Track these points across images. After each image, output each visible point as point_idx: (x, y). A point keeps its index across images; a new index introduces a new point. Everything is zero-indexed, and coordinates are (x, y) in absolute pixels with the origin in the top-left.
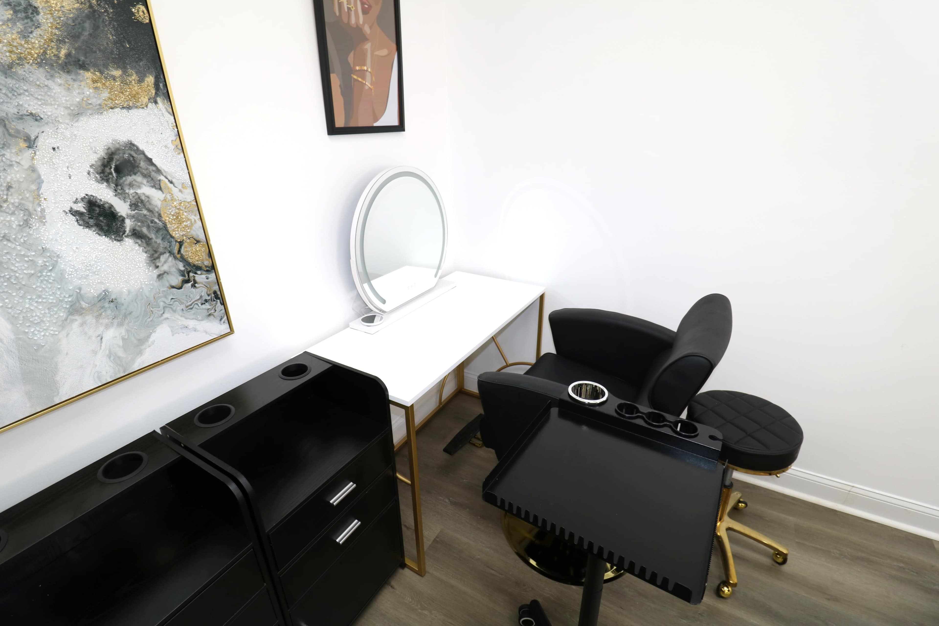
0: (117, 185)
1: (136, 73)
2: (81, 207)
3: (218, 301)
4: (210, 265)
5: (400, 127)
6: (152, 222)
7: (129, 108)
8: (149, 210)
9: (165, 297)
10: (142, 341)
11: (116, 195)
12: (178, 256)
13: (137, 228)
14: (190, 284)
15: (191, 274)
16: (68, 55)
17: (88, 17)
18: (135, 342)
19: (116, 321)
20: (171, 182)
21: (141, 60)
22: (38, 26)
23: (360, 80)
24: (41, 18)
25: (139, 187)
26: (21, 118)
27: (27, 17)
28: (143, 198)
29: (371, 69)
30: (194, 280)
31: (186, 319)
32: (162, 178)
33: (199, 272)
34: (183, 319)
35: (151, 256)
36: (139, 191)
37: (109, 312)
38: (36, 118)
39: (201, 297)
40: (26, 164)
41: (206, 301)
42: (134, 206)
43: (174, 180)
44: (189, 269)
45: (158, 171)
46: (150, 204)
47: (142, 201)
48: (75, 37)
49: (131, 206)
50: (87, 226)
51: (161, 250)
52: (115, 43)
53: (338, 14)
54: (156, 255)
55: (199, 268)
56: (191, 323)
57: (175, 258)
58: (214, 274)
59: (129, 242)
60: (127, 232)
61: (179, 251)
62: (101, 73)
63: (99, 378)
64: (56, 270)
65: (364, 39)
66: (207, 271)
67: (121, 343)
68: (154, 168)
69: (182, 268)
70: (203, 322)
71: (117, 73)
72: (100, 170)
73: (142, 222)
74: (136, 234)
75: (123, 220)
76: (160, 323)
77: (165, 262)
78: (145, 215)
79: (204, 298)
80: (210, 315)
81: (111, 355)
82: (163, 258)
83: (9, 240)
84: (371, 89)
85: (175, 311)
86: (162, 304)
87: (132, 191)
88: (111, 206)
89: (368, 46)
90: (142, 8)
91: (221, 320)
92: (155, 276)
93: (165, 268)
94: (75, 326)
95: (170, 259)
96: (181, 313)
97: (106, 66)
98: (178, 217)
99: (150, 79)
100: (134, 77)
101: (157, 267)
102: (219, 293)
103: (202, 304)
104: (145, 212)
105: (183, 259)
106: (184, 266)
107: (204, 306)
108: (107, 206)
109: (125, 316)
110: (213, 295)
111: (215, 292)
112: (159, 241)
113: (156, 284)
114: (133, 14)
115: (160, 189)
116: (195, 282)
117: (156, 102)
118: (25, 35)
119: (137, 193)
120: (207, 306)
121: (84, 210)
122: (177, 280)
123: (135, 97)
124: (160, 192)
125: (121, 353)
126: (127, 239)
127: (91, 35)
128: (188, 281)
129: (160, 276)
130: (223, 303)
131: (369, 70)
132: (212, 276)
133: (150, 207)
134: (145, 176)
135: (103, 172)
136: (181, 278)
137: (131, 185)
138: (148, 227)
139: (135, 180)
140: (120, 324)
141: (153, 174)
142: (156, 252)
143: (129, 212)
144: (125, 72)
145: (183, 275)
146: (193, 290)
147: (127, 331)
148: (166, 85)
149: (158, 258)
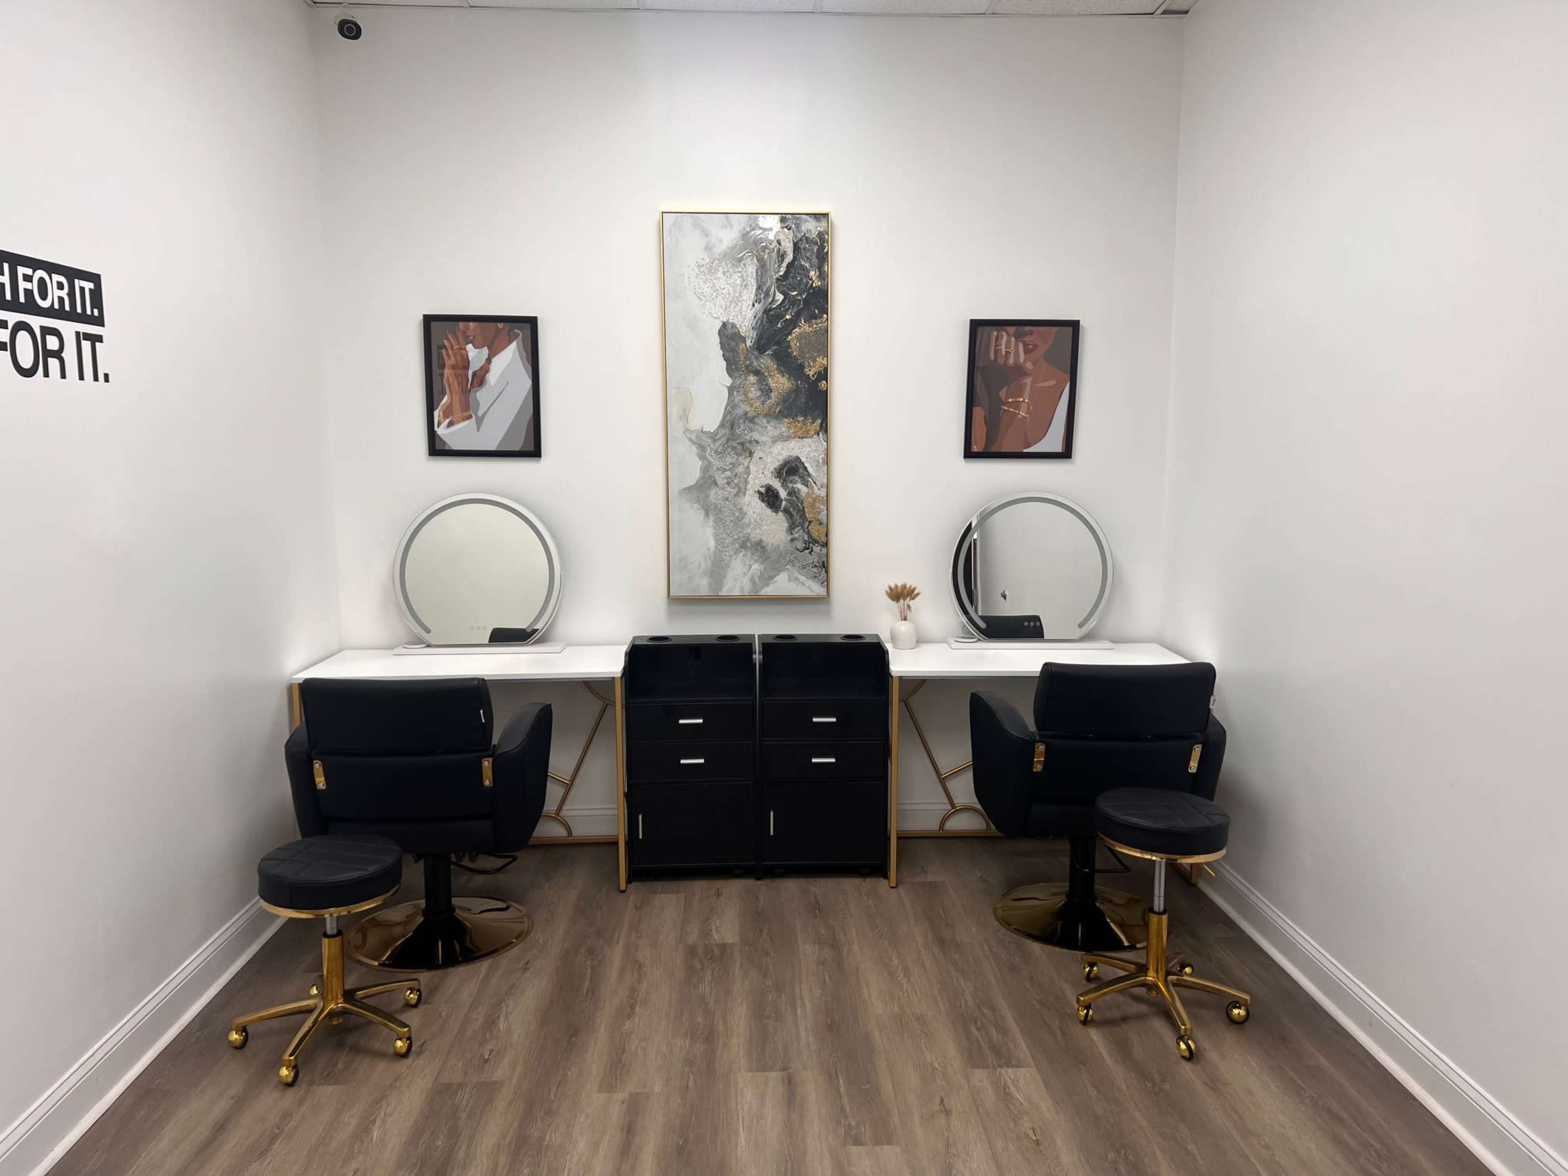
0: (784, 480)
1: (812, 419)
2: (763, 490)
3: (824, 569)
4: (825, 542)
5: (1066, 453)
6: (797, 505)
7: (802, 438)
8: (797, 498)
9: (791, 554)
10: (771, 578)
11: (782, 486)
12: (806, 530)
13: (788, 508)
14: (808, 551)
15: (811, 545)
16: (779, 411)
17: (794, 391)
18: (766, 576)
19: (761, 560)
20: (815, 483)
21: (816, 411)
22: (769, 398)
23: (1012, 410)
24: (773, 394)
25: (796, 483)
26: (750, 442)
27: (766, 395)
28: (796, 490)
29: (1029, 400)
30: (812, 549)
31: (800, 574)
32: (810, 479)
33: (816, 545)
34: (797, 573)
35: (790, 526)
36: (795, 486)
37: (759, 553)
38: (757, 442)
39: (813, 562)
40: (746, 464)
41: (816, 566)
42: (789, 494)
43: (817, 482)
44: (810, 541)
45: (809, 475)
46: (799, 494)
47: (795, 492)
48: (785, 402)
49: (788, 493)
50: (763, 501)
51: (797, 523)
52: (804, 402)
53: (992, 358)
54: (793, 526)
55: (817, 542)
56: (802, 578)
57: (804, 531)
58: (826, 549)
59: (781, 514)
60: (782, 507)
61: (808, 528)
62: (793, 419)
63: (742, 590)
64: (742, 521)
65: (1025, 373)
66: (822, 545)
67: (759, 574)
68: (807, 473)
69: (806, 539)
70: (809, 580)
71: (801, 419)
72: (778, 471)
73: (791, 504)
74: (786, 511)
75: (782, 501)
76: (784, 570)
77: (797, 532)
78: (794, 500)
79: (815, 564)
80: (815, 577)
81: (752, 580)
82: (796, 530)
83: (728, 501)
84: (1026, 418)
85: (794, 566)
86: (788, 558)
87: (791, 485)
88: (778, 492)
89: (1028, 381)
90: (825, 382)
91: (822, 584)
92: (789, 539)
93: (796, 536)
94: (741, 555)
95: (801, 531)
96: (798, 569)
97: (796, 416)
98: (813, 506)
99: (819, 421)
100: (810, 421)
101: (792, 534)
102: (826, 564)
103: (812, 567)
104: (794, 498)
105: (808, 533)
106: (808, 538)
107: (813, 569)
108: (776, 491)
109: (766, 559)
110: (821, 564)
111: (823, 563)
112: (797, 518)
113: (788, 545)
114: (818, 386)
115: (807, 486)
116: (812, 551)
117: (818, 435)
118: (763, 403)
119: (793, 487)
120: (815, 570)
121: (763, 492)
122: (800, 545)
123: (807, 432)
124: (806, 488)
125: (757, 580)
126: (780, 512)
127: (793, 400)
128: (807, 549)
129: (792, 540)
130: (827, 572)
131: (1026, 401)
132: (824, 550)
133: (798, 496)
134: (800, 477)
135: (779, 472)
136: (804, 545)
137: (791, 482)
138: (794, 509)
139: (794, 479)
140: (762, 563)
141: (806, 476)
142: (794, 524)
143: (786, 497)
144: (805, 417)
145: (806, 544)
146: (810, 556)
147: (764, 568)
148: (827, 425)
149: (794, 528)
